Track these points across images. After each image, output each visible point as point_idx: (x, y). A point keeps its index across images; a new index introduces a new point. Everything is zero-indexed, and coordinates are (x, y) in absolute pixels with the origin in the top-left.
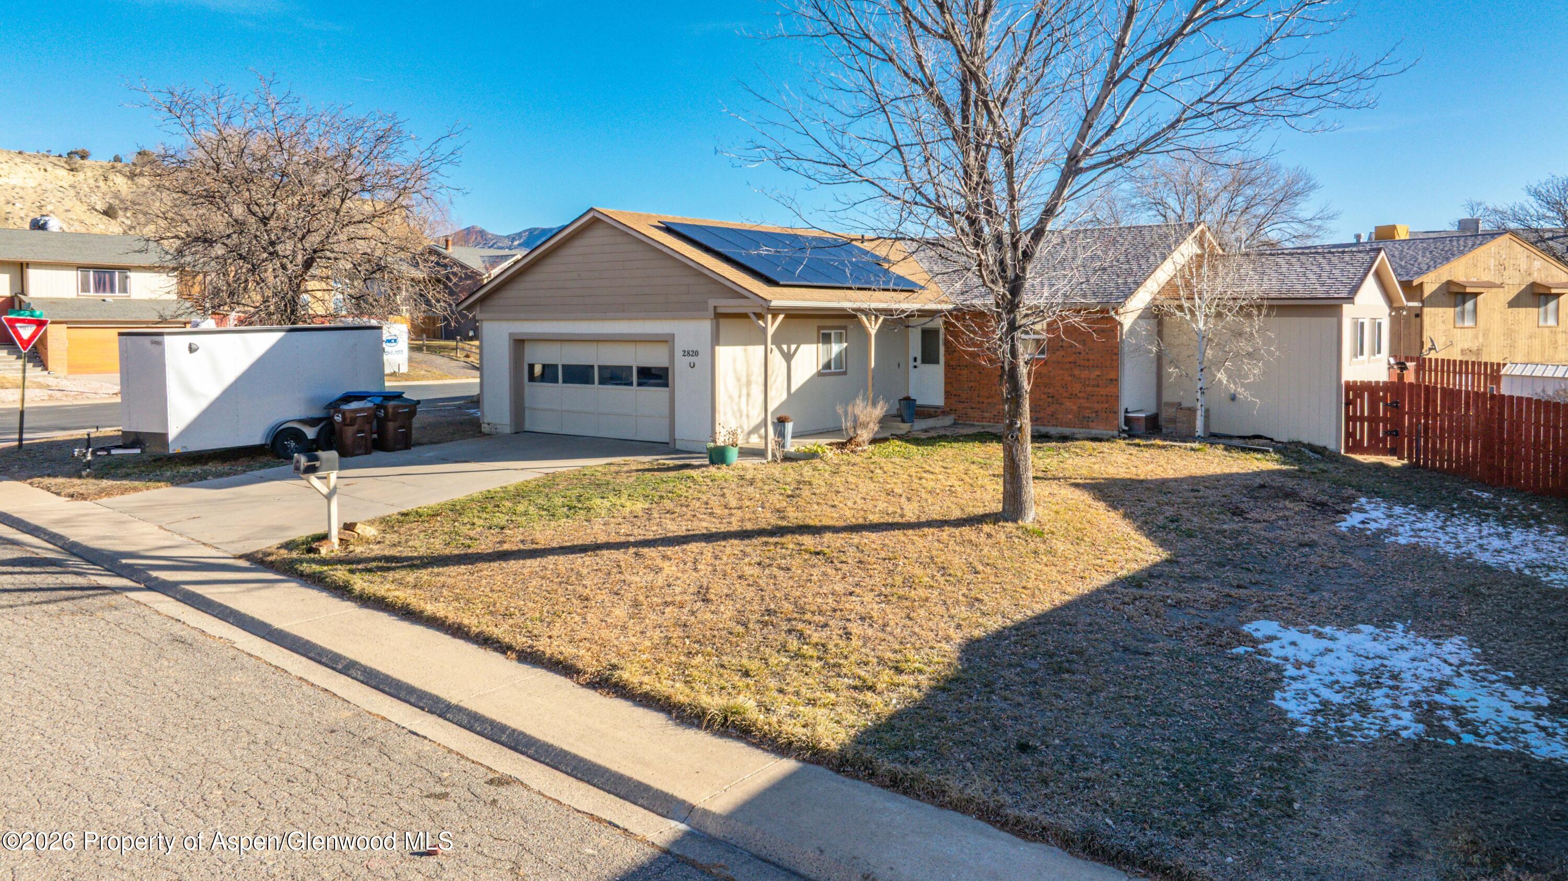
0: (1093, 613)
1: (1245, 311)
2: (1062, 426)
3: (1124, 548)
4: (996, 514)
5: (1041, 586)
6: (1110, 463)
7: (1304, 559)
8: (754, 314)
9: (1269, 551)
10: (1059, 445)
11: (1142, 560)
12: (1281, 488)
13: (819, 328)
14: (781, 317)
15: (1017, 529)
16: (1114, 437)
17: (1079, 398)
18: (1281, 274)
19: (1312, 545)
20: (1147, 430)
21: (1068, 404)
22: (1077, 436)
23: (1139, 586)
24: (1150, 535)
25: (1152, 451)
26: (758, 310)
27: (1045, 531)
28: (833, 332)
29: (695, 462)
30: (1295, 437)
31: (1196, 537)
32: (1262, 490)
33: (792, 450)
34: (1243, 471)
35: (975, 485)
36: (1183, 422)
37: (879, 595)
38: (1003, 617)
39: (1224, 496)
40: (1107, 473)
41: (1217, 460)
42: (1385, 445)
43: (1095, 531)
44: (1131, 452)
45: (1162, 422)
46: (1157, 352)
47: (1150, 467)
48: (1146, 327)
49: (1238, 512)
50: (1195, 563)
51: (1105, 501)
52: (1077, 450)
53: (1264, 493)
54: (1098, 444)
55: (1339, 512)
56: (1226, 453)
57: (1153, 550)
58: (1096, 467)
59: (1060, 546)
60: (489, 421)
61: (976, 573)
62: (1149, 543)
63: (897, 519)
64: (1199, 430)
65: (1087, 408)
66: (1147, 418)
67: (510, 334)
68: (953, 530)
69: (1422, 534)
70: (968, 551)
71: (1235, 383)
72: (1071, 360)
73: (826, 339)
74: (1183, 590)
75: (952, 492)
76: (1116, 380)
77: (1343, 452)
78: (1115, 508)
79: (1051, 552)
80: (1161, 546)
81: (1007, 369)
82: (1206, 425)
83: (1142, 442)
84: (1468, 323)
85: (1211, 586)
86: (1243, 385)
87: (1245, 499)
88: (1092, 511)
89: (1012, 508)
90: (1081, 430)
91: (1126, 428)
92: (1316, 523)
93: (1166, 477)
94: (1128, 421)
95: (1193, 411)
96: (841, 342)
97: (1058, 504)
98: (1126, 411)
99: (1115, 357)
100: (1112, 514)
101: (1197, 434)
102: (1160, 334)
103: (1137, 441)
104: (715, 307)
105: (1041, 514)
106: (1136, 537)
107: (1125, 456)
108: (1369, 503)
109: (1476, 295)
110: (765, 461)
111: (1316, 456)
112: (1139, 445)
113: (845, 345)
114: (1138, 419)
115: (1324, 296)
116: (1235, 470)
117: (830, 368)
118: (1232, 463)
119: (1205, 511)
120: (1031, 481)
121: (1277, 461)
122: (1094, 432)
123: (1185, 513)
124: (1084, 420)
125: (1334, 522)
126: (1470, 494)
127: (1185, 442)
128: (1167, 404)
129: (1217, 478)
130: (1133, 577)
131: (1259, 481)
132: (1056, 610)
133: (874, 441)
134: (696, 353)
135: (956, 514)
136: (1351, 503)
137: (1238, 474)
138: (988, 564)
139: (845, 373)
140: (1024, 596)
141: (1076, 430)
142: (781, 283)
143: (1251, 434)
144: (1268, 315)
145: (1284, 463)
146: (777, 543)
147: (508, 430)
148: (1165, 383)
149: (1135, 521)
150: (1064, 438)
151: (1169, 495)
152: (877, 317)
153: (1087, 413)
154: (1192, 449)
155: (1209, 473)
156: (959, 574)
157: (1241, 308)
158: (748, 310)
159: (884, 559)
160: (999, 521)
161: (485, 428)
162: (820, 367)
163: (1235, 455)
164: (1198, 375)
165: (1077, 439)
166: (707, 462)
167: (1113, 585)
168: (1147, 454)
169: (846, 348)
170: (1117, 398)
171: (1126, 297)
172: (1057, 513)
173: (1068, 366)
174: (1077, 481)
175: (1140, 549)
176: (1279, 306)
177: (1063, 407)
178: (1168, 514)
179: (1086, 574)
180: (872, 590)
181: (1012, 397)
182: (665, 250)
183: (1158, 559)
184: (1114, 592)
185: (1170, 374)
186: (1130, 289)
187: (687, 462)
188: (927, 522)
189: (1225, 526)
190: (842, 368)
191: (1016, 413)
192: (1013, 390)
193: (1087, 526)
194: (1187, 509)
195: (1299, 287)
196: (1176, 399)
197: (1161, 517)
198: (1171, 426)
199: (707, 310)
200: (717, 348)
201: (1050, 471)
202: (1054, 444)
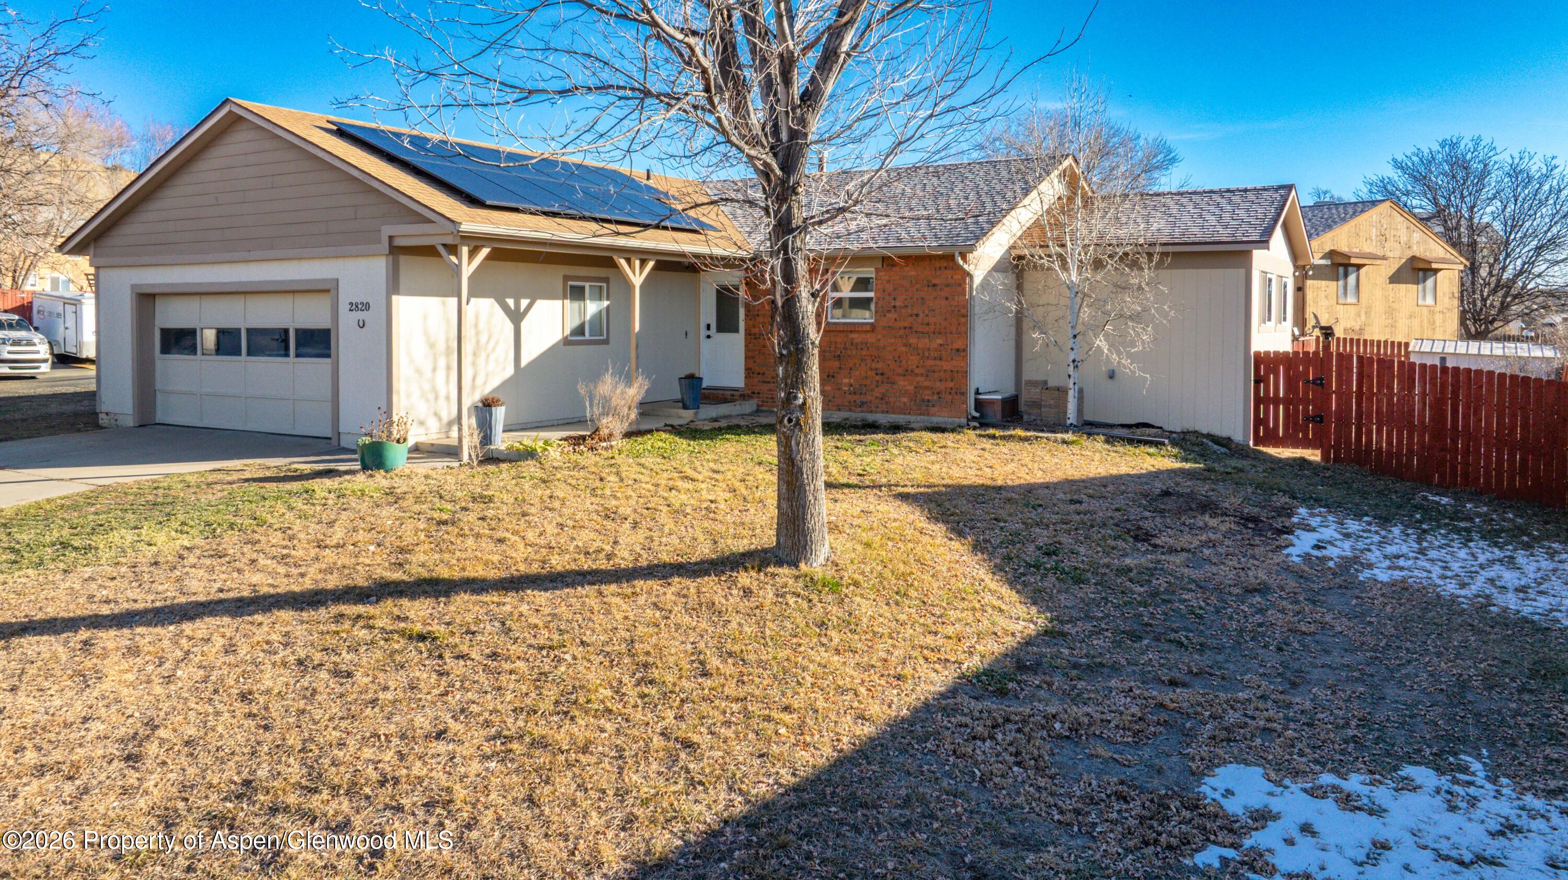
0: (913, 767)
1: (1130, 261)
2: (894, 413)
3: (974, 609)
4: (765, 551)
5: (820, 704)
6: (954, 461)
7: (1258, 618)
8: (445, 245)
9: (1202, 604)
10: (887, 437)
11: (1006, 632)
12: (1191, 496)
13: (566, 278)
14: (485, 251)
15: (797, 578)
16: (961, 427)
17: (917, 375)
18: (1170, 215)
19: (1262, 589)
20: (1003, 416)
21: (902, 383)
22: (912, 426)
23: (1002, 693)
24: (1015, 581)
25: (1012, 445)
26: (449, 240)
27: (846, 580)
28: (587, 285)
29: (342, 467)
30: (1190, 425)
31: (1086, 582)
32: (1166, 499)
33: (503, 447)
34: (1135, 472)
35: (750, 498)
36: (1050, 406)
37: (494, 738)
38: (731, 789)
39: (1117, 510)
40: (950, 478)
41: (1097, 457)
42: (1306, 435)
43: (927, 577)
44: (984, 446)
45: (1022, 407)
46: (1017, 312)
47: (1011, 467)
48: (1002, 282)
49: (1142, 536)
50: (1092, 633)
51: (946, 522)
52: (911, 444)
53: (1170, 503)
54: (940, 435)
55: (1280, 532)
56: (1107, 446)
57: (1021, 610)
58: (936, 467)
59: (865, 608)
60: (110, 409)
61: (705, 674)
62: (1014, 596)
63: (603, 564)
64: (1072, 416)
65: (927, 388)
66: (1004, 401)
67: (133, 287)
68: (687, 582)
69: (1401, 562)
70: (704, 625)
71: (1119, 353)
72: (906, 324)
73: (577, 294)
74: (1077, 699)
75: (710, 511)
76: (964, 350)
77: (1251, 443)
78: (961, 534)
79: (849, 623)
80: (1035, 603)
81: (780, 304)
82: (1080, 411)
83: (998, 433)
84: (1351, 299)
85: (1126, 686)
86: (1129, 355)
87: (1147, 514)
88: (925, 539)
89: (790, 543)
90: (919, 418)
91: (977, 415)
92: (1257, 551)
93: (1032, 481)
94: (979, 405)
95: (1062, 391)
96: (600, 299)
97: (872, 529)
98: (977, 392)
99: (963, 320)
100: (955, 545)
101: (1069, 422)
102: (1020, 287)
103: (991, 431)
104: (391, 238)
105: (840, 548)
106: (993, 585)
107: (976, 453)
108: (1312, 515)
109: (1359, 267)
110: (456, 464)
111: (1223, 450)
112: (993, 437)
113: (606, 303)
114: (992, 402)
115: (1229, 239)
116: (1124, 470)
117: (583, 334)
118: (1118, 459)
119: (1095, 534)
120: (823, 495)
121: (1175, 456)
122: (936, 420)
123: (1065, 539)
124: (923, 407)
125: (1280, 548)
126: (1425, 498)
127: (1054, 432)
128: (1030, 383)
129: (1104, 482)
130: (989, 673)
131: (1158, 486)
132: (842, 762)
133: (628, 435)
134: (366, 306)
135: (704, 551)
136: (1290, 516)
137: (1128, 475)
138: (730, 654)
139: (606, 342)
140: (783, 731)
141: (912, 418)
142: (488, 202)
143: (1133, 422)
144: (1159, 266)
145: (1186, 460)
146: (359, 616)
147: (130, 422)
148: (1026, 355)
149: (992, 555)
150: (895, 428)
151: (1040, 510)
152: (643, 262)
153: (927, 395)
154: (1064, 442)
155: (1091, 475)
156: (670, 678)
157: (1126, 254)
158: (435, 241)
159: (541, 648)
160: (768, 565)
161: (103, 420)
162: (567, 332)
163: (1121, 449)
164: (1070, 344)
165: (913, 430)
166: (357, 466)
167: (953, 692)
168: (1005, 448)
169: (608, 308)
170: (965, 374)
171: (978, 239)
172: (868, 545)
173: (902, 332)
174: (906, 490)
175: (1001, 610)
176: (1175, 254)
177: (895, 387)
178: (1040, 542)
179: (908, 671)
180: (487, 724)
181: (789, 352)
182: (320, 154)
183: (1032, 629)
184: (956, 710)
185: (1035, 341)
186: (982, 229)
187: (332, 466)
188: (649, 567)
189: (1128, 561)
190: (601, 335)
191: (796, 380)
192: (790, 342)
193: (915, 567)
194: (1068, 532)
195: (1196, 230)
196: (1040, 377)
197: (1031, 548)
198: (1036, 411)
199: (379, 241)
200: (395, 298)
201: (869, 474)
202: (881, 436)
